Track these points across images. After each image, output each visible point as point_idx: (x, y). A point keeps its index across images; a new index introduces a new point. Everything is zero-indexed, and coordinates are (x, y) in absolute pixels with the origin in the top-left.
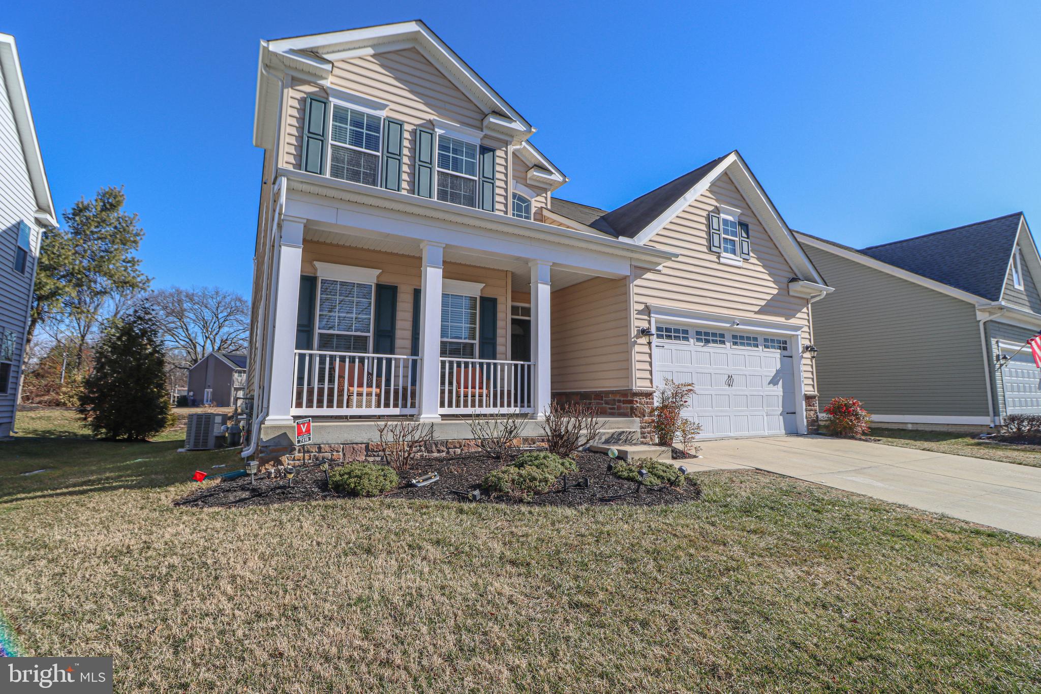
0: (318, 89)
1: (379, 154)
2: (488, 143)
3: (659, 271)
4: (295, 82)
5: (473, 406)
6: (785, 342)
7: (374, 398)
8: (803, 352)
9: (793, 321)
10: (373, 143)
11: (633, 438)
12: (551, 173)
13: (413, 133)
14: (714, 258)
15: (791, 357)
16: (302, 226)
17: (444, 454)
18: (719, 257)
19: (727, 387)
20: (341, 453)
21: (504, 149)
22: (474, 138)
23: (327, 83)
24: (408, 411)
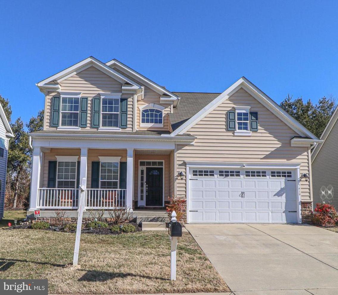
0: (56, 93)
1: (79, 112)
2: (124, 97)
3: (193, 145)
4: (49, 93)
5: (100, 206)
6: (290, 173)
7: (63, 203)
8: (301, 178)
9: (294, 161)
10: (76, 108)
11: (166, 220)
12: (170, 97)
13: (92, 100)
14: (231, 134)
15: (295, 181)
16: (39, 149)
17: (85, 223)
18: (234, 133)
19: (241, 198)
20: (50, 221)
21: (132, 97)
22: (118, 96)
23: (60, 91)
24: (75, 208)
